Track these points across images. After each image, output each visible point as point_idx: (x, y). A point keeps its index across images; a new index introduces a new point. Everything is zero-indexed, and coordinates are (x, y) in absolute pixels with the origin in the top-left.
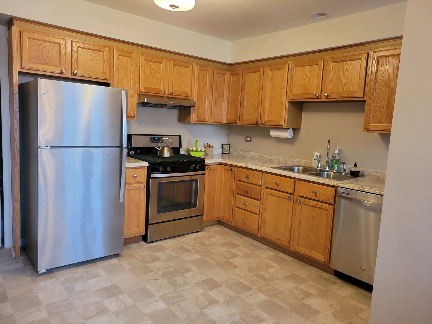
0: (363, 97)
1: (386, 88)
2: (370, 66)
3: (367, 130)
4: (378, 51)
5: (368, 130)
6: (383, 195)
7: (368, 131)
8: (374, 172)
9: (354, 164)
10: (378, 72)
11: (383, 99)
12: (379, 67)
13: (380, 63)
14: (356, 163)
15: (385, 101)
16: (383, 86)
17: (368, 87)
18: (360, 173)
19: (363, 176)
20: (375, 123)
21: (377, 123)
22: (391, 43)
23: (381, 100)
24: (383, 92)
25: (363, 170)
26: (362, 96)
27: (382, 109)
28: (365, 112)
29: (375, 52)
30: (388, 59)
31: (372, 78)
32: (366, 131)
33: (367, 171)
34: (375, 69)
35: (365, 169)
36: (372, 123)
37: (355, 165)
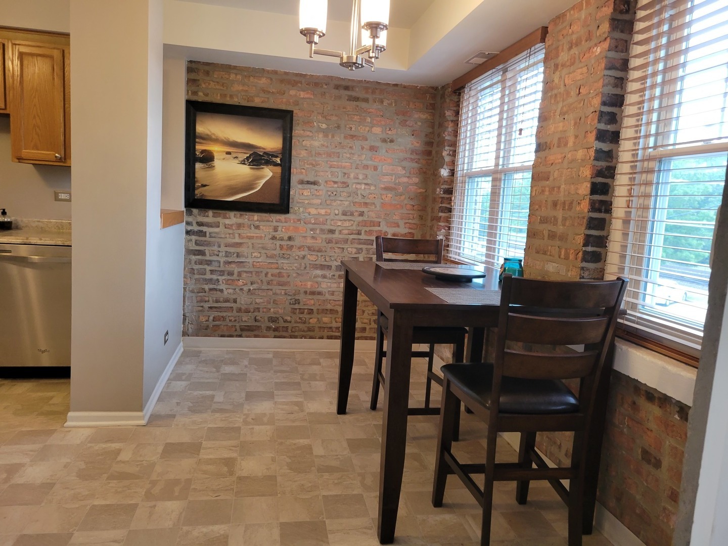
0: (5, 109)
1: (38, 100)
2: (9, 64)
3: (18, 159)
4: (19, 45)
5: (20, 159)
6: (71, 246)
7: (21, 161)
8: (34, 222)
9: (2, 211)
10: (24, 75)
11: (36, 116)
12: (24, 67)
13: (25, 62)
14: (4, 210)
15: (40, 119)
16: (35, 97)
17: (11, 95)
18: (13, 225)
19: (17, 228)
20: (30, 150)
21: (33, 149)
22: (36, 36)
23: (35, 117)
24: (35, 105)
25: (16, 220)
26: (3, 107)
27: (37, 129)
28: (11, 132)
29: (16, 44)
30: (37, 59)
31: (15, 82)
32: (17, 161)
33: (22, 221)
34: (19, 70)
35: (19, 219)
36: (25, 149)
37: (4, 213)
